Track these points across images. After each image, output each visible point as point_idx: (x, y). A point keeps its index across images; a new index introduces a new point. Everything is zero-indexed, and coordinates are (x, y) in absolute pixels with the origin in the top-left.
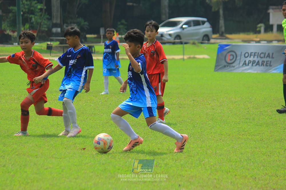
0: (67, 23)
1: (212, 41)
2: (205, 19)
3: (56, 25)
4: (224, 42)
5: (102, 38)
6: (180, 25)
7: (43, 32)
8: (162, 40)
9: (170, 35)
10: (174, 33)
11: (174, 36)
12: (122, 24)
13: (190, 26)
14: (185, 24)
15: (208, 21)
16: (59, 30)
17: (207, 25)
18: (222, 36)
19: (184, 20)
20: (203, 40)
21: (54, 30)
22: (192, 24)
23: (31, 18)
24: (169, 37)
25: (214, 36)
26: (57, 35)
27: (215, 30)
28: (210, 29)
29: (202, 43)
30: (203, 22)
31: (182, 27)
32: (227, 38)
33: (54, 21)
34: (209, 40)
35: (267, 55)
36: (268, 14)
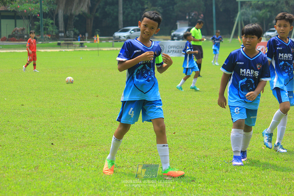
0: (68, 30)
3: (61, 32)
5: (87, 38)
6: (130, 31)
7: (54, 36)
8: (120, 39)
9: (124, 37)
10: (127, 36)
11: (126, 37)
12: (97, 31)
13: (135, 32)
14: (132, 30)
16: (63, 34)
19: (132, 28)
21: (60, 35)
22: (136, 30)
23: (47, 29)
24: (123, 38)
26: (62, 37)
31: (131, 32)
33: (60, 30)
35: (180, 47)
36: (177, 25)
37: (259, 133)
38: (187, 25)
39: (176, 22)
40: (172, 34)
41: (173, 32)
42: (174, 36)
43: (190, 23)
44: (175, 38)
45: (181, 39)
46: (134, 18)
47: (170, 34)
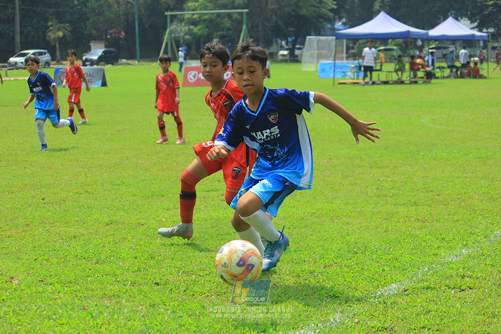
1: (51, 66)
2: (46, 51)
4: (60, 67)
8: (16, 66)
9: (22, 63)
14: (33, 54)
15: (48, 52)
17: (48, 55)
18: (58, 62)
19: (31, 51)
20: (45, 65)
22: (37, 54)
24: (20, 64)
25: (53, 63)
27: (53, 58)
28: (50, 58)
29: (44, 68)
30: (45, 53)
32: (62, 64)
34: (49, 65)
35: (88, 75)
36: (90, 46)
37: (164, 195)
38: (103, 46)
39: (89, 43)
40: (84, 58)
41: (85, 55)
42: (87, 60)
43: (107, 44)
44: (87, 63)
45: (95, 64)
46: (36, 39)
47: (81, 59)
